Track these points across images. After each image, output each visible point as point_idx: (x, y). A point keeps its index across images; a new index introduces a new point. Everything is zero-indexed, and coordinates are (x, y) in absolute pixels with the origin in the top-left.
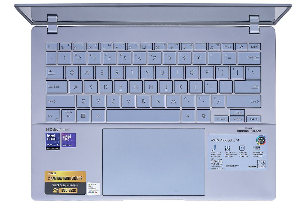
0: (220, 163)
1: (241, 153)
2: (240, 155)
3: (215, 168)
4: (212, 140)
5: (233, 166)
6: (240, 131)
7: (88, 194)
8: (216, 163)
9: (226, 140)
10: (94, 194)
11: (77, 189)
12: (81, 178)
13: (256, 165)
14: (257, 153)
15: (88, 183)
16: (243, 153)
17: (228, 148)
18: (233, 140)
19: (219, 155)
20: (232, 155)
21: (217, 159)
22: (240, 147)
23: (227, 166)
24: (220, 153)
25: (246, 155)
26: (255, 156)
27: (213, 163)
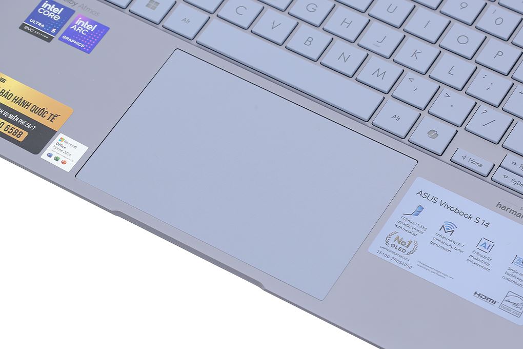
0: (408, 250)
1: (477, 256)
2: (471, 259)
3: (389, 253)
4: (420, 193)
5: (437, 272)
6: (504, 208)
7: (44, 156)
8: (399, 246)
9: (456, 211)
10: (58, 164)
11: (25, 134)
12: (53, 117)
13: (499, 298)
14: (517, 275)
15: (61, 135)
16: (482, 259)
17: (449, 228)
18: (474, 219)
19: (416, 232)
20: (449, 248)
21: (406, 237)
22: (484, 241)
23: (424, 266)
24: (421, 230)
25: (485, 266)
26: (509, 279)
27: (391, 241)
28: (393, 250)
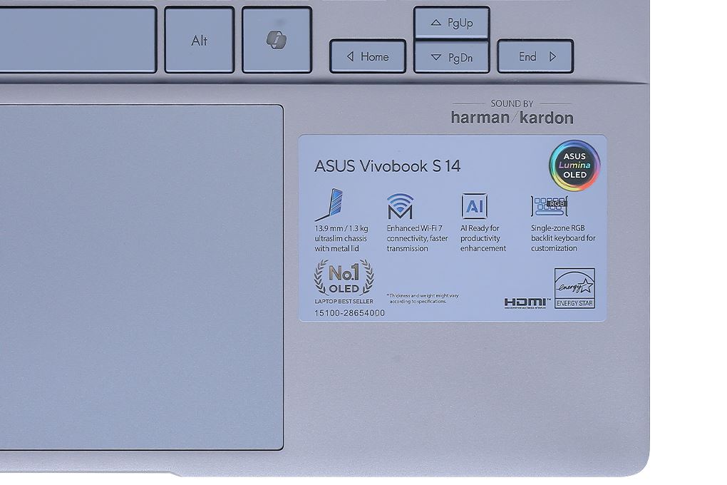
0: (361, 283)
1: (471, 234)
2: (466, 244)
3: (336, 306)
4: (320, 166)
5: (427, 299)
6: (466, 119)
8: (343, 283)
9: (393, 167)
13: (546, 292)
14: (551, 233)
16: (481, 234)
17: (401, 207)
18: (430, 167)
19: (355, 244)
20: (421, 244)
21: (345, 261)
22: (468, 199)
23: (402, 299)
24: (361, 234)
25: (493, 244)
26: (542, 249)
27: (327, 283)
28: (338, 295)
